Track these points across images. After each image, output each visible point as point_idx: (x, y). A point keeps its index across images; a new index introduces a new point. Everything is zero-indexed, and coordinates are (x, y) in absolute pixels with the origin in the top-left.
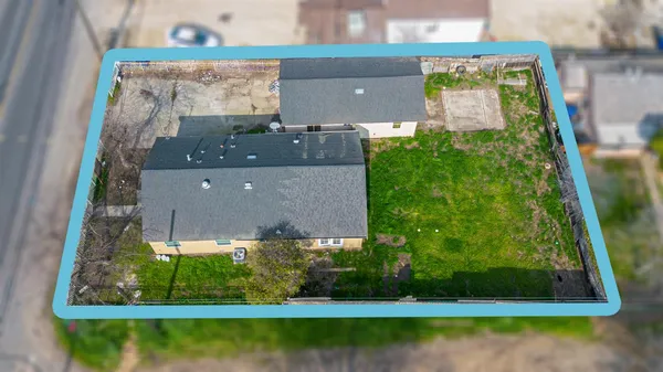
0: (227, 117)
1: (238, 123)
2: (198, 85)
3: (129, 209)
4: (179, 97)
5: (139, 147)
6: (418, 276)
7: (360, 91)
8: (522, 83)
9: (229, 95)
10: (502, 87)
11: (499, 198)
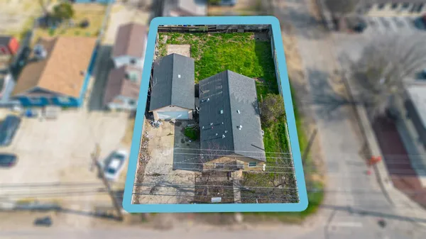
0: (175, 146)
1: (180, 141)
2: (149, 163)
3: (235, 189)
4: (158, 172)
5: (194, 189)
6: (262, 75)
7: (179, 76)
8: (166, 37)
9: (159, 147)
10: (167, 42)
11: (225, 50)
